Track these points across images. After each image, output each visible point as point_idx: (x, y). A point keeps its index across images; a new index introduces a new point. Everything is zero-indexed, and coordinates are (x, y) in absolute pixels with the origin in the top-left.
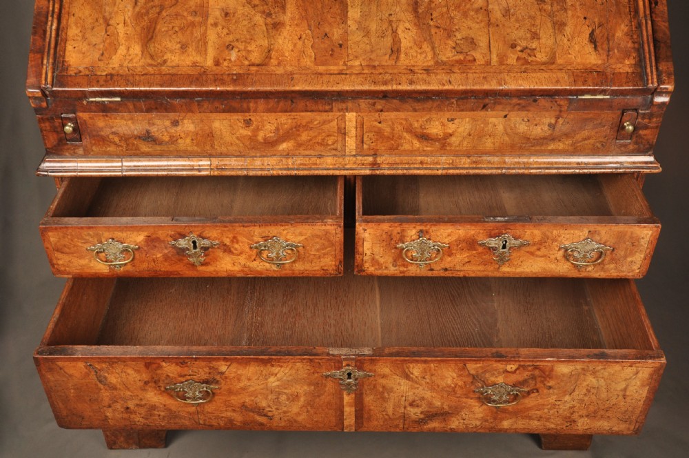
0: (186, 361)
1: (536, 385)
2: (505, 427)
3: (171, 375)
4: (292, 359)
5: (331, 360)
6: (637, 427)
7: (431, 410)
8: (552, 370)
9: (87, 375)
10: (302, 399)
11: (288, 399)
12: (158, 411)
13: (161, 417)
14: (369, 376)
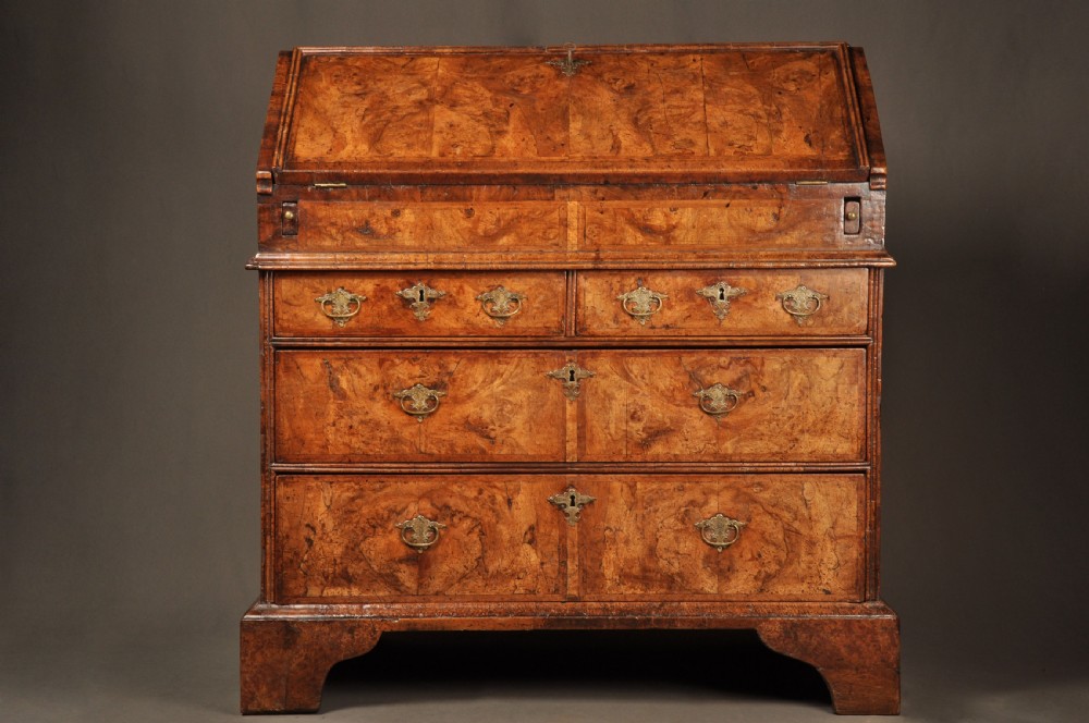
1: (750, 385)
2: (729, 452)
3: (401, 376)
4: (518, 354)
7: (653, 425)
8: (763, 365)
9: (321, 377)
10: (525, 411)
11: (512, 411)
12: (381, 432)
13: (383, 441)
14: (591, 376)
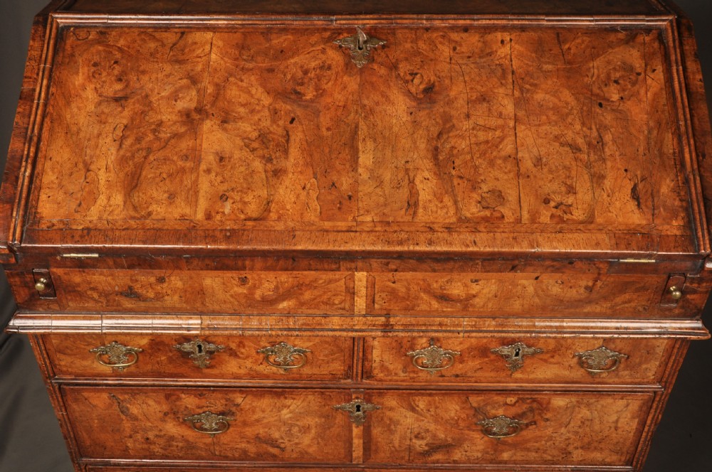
0: (204, 392)
1: (534, 417)
2: (505, 459)
3: (189, 406)
4: (304, 392)
5: (341, 392)
6: (628, 458)
7: (436, 442)
8: (549, 403)
9: (111, 405)
10: (313, 431)
11: (300, 431)
12: (176, 442)
13: (179, 448)
14: (377, 409)
